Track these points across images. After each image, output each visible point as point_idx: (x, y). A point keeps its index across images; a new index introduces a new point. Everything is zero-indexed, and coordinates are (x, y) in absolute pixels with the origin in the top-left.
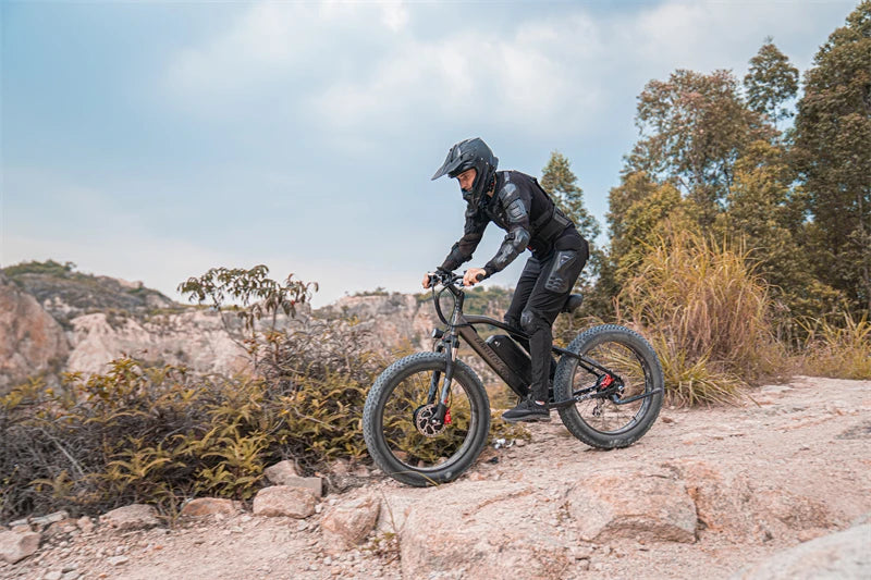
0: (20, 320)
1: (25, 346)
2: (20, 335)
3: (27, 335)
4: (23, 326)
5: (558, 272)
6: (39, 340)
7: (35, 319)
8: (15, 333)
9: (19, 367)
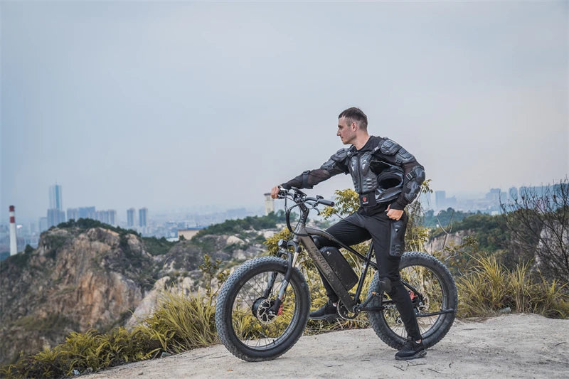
0: (111, 289)
1: (112, 305)
2: (110, 298)
3: (113, 298)
4: (112, 293)
5: (395, 239)
6: (119, 301)
7: (117, 287)
8: (107, 297)
9: (106, 318)
